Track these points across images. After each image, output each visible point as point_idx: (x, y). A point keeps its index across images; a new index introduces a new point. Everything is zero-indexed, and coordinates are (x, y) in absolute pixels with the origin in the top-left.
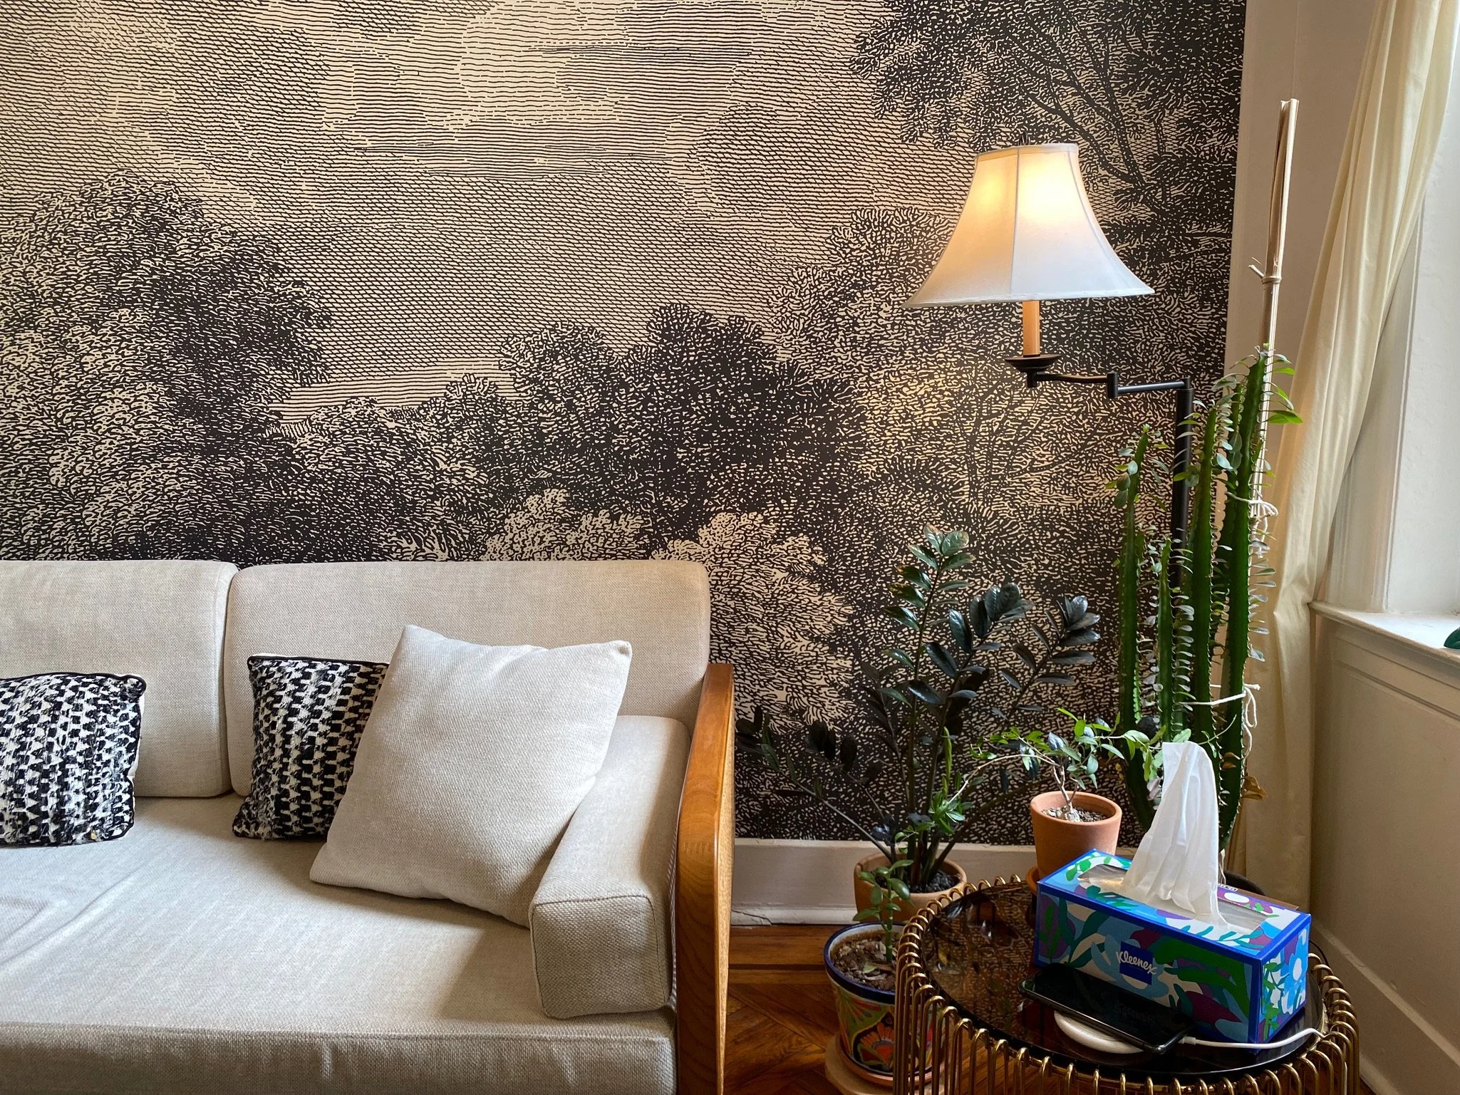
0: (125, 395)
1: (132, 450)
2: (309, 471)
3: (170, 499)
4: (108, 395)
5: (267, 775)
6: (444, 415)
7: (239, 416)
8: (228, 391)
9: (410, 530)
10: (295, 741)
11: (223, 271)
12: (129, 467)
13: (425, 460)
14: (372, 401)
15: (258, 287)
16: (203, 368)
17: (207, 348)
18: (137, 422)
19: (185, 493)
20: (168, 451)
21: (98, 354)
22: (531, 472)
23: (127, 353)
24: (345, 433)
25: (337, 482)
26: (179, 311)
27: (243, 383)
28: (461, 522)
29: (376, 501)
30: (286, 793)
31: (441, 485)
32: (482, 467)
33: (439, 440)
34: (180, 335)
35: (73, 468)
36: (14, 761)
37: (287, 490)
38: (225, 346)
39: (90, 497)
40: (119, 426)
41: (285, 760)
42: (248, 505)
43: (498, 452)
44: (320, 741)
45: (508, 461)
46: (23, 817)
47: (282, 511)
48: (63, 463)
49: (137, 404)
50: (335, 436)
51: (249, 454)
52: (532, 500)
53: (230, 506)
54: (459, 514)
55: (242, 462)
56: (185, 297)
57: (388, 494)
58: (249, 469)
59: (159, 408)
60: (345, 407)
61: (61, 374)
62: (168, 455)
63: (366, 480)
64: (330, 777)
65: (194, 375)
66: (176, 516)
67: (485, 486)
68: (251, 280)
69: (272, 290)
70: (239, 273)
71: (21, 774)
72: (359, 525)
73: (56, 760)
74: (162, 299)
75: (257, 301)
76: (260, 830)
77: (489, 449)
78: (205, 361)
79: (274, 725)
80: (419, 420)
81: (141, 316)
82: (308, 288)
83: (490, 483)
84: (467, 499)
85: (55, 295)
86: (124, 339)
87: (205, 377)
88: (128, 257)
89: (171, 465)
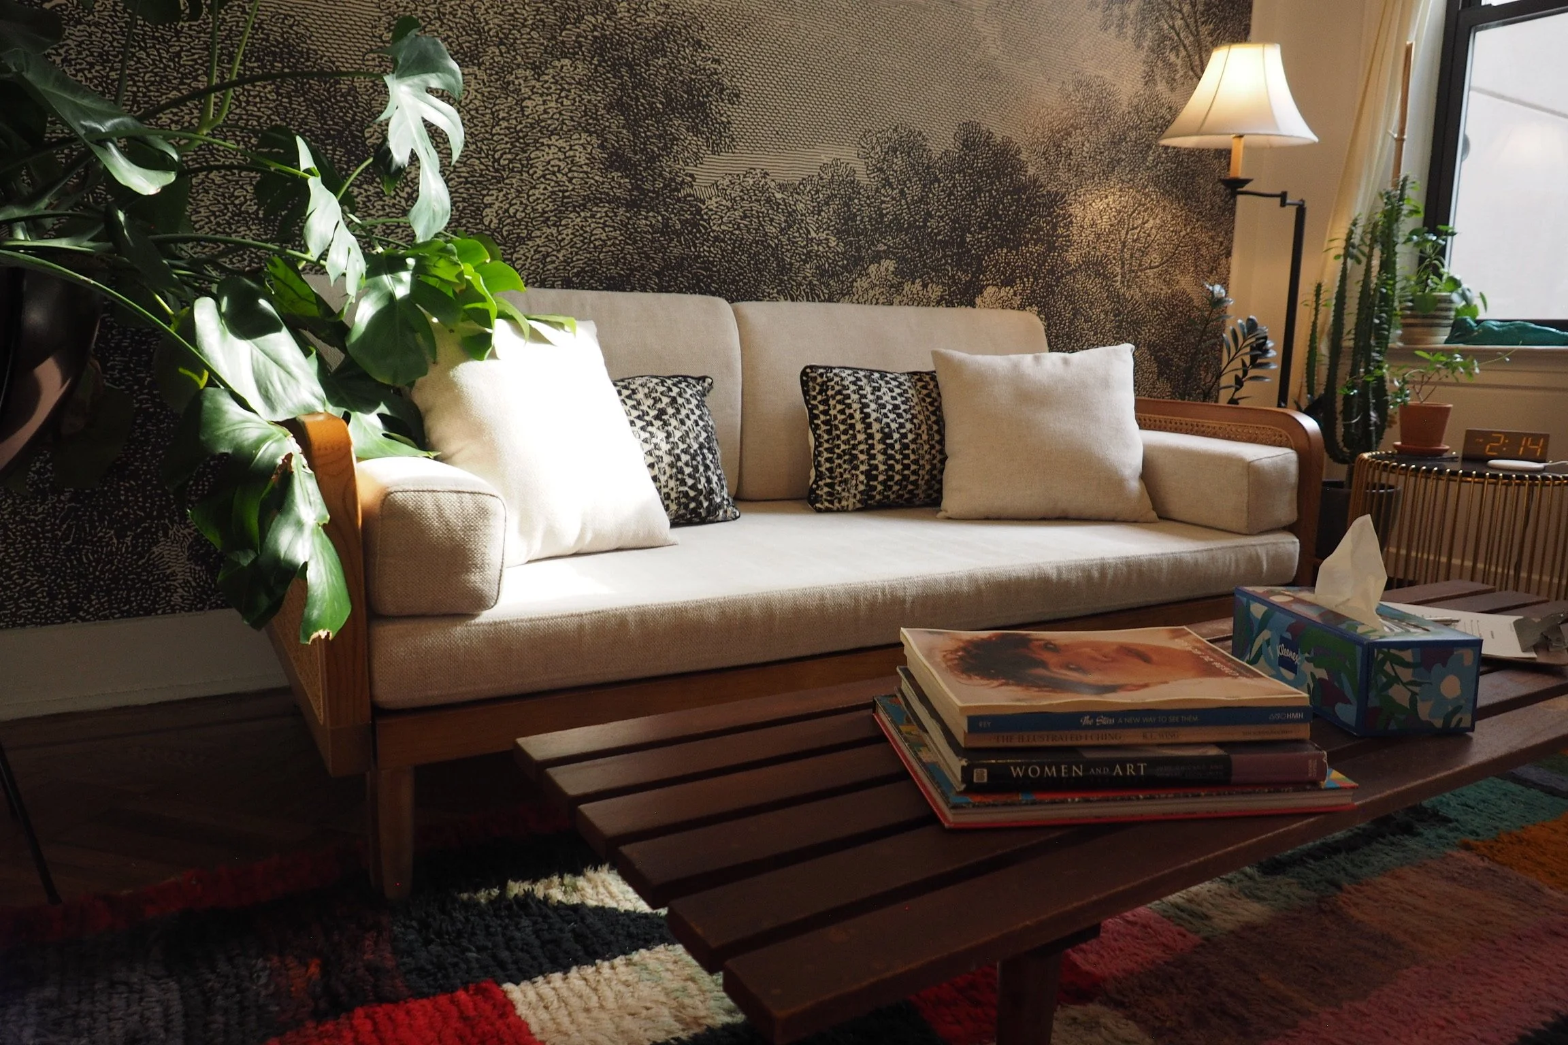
0: (561, 143)
1: (564, 197)
2: (713, 231)
3: (595, 247)
4: (545, 141)
6: (817, 192)
7: (661, 175)
8: (653, 151)
9: (786, 288)
11: (656, 38)
12: (560, 213)
13: (801, 228)
14: (766, 173)
15: (684, 59)
16: (633, 125)
17: (638, 109)
18: (570, 170)
19: (609, 243)
20: (597, 201)
21: (539, 100)
22: (873, 244)
23: (566, 102)
24: (743, 199)
25: (735, 242)
26: (615, 69)
27: (665, 144)
28: (824, 283)
29: (764, 261)
31: (811, 251)
32: (840, 238)
33: (812, 212)
34: (614, 92)
35: (507, 211)
37: (695, 247)
38: (652, 109)
39: (521, 240)
40: (554, 173)
41: (870, 442)
42: (663, 258)
43: (852, 226)
45: (858, 234)
47: (690, 265)
48: (497, 204)
49: (571, 153)
50: (735, 201)
51: (666, 211)
52: (873, 268)
53: (648, 258)
54: (823, 276)
55: (660, 218)
56: (621, 58)
57: (772, 255)
58: (666, 225)
59: (591, 159)
60: (745, 177)
61: (502, 115)
62: (597, 205)
63: (757, 243)
65: (625, 131)
66: (600, 264)
67: (842, 254)
68: (679, 52)
69: (695, 63)
70: (669, 43)
72: (749, 282)
74: (601, 55)
75: (682, 72)
77: (846, 223)
78: (635, 120)
80: (799, 194)
81: (582, 69)
82: (723, 66)
83: (846, 252)
84: (829, 264)
85: (501, 35)
86: (563, 89)
87: (634, 135)
88: (574, 10)
89: (599, 215)
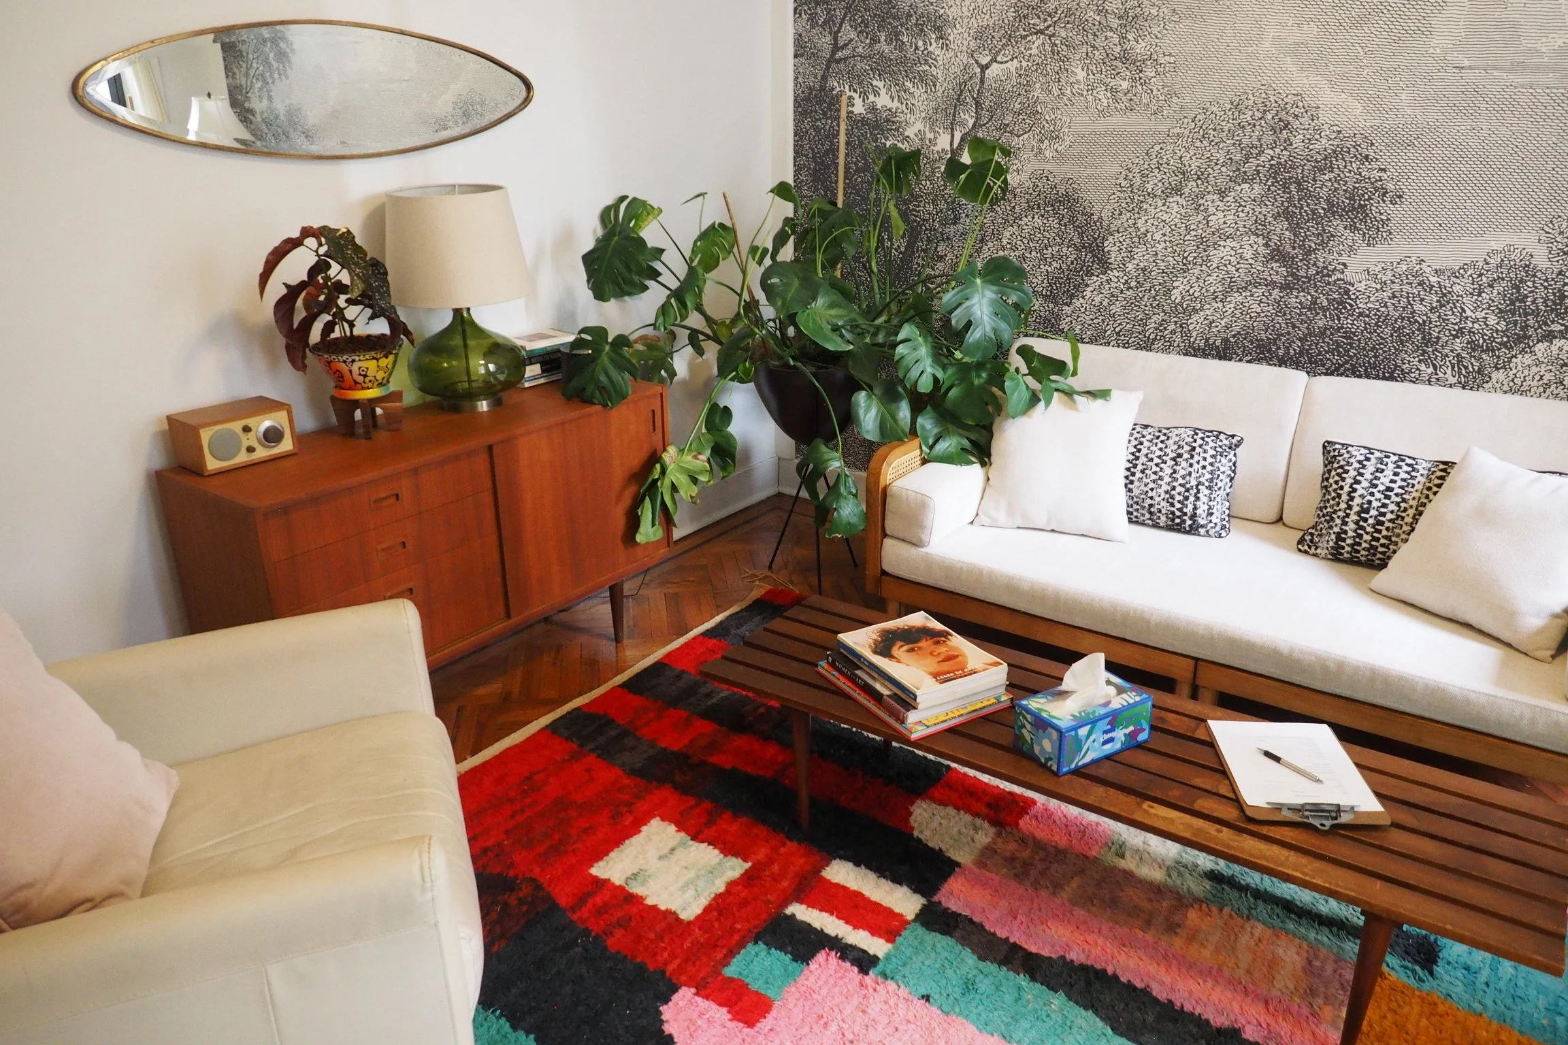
0: (1234, 244)
1: (1231, 282)
2: (1359, 308)
3: (1251, 317)
4: (1222, 243)
5: (1332, 519)
6: (1481, 275)
7: (1315, 264)
8: (1310, 246)
9: (1430, 358)
10: (1357, 501)
11: (1325, 159)
12: (1226, 293)
13: (1456, 307)
14: (1423, 260)
15: (1350, 171)
16: (1295, 228)
17: (1301, 215)
18: (1238, 263)
19: (1262, 315)
20: (1256, 285)
21: (1220, 214)
22: (1546, 324)
23: (1241, 215)
24: (1394, 282)
25: (1380, 317)
26: (1285, 187)
27: (1323, 241)
28: (1474, 357)
29: (1408, 334)
30: (1346, 532)
31: (1464, 328)
32: (1503, 317)
33: (1471, 294)
34: (1282, 204)
35: (1188, 291)
36: (1170, 480)
37: (1339, 319)
38: (1314, 214)
39: (1195, 311)
40: (1225, 265)
42: (1307, 328)
43: (1520, 307)
44: (1375, 504)
45: (1526, 314)
46: (1173, 513)
47: (1332, 334)
48: (1182, 287)
49: (1241, 251)
50: (1385, 284)
51: (1316, 292)
52: (1540, 348)
53: (1294, 326)
54: (1474, 350)
55: (1309, 297)
56: (1291, 178)
57: (1418, 330)
58: (1314, 303)
59: (1256, 254)
60: (1399, 264)
61: (1193, 227)
62: (1256, 287)
63: (1403, 319)
64: (1379, 527)
65: (1287, 233)
66: (1253, 330)
67: (1502, 331)
68: (1345, 167)
69: (1360, 174)
70: (1337, 161)
71: (1174, 488)
72: (1390, 350)
73: (1194, 483)
74: (1275, 178)
75: (1346, 182)
76: (1319, 551)
77: (1512, 303)
78: (1297, 224)
79: (1342, 488)
80: (1458, 277)
81: (1258, 189)
82: (1389, 173)
83: (1507, 330)
84: (1484, 340)
85: (1199, 173)
86: (1241, 205)
87: (1295, 235)
88: (1256, 148)
89: (1257, 295)
